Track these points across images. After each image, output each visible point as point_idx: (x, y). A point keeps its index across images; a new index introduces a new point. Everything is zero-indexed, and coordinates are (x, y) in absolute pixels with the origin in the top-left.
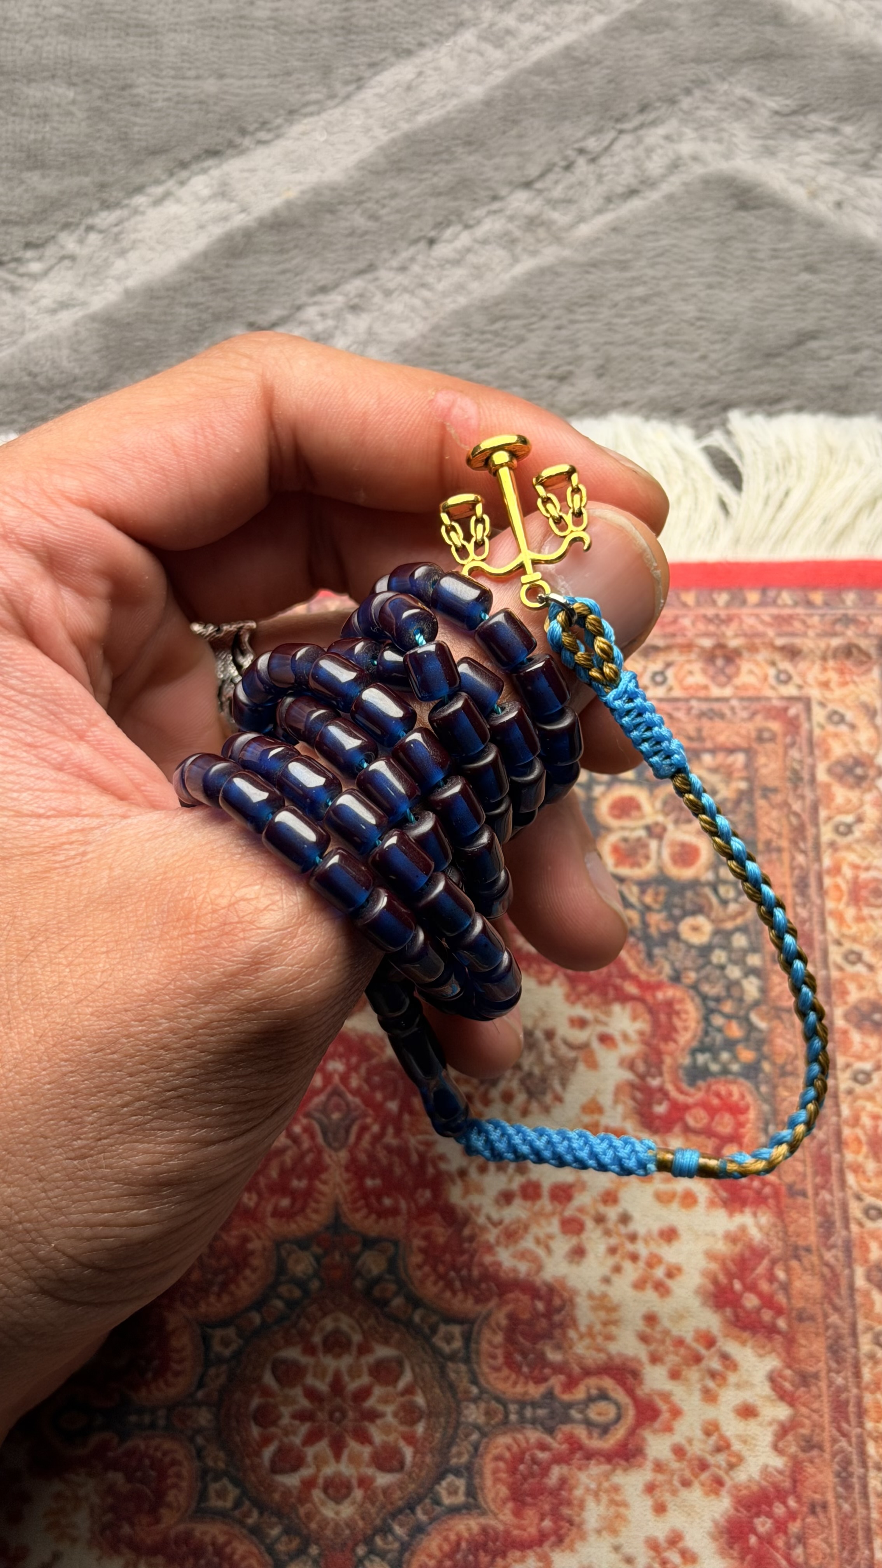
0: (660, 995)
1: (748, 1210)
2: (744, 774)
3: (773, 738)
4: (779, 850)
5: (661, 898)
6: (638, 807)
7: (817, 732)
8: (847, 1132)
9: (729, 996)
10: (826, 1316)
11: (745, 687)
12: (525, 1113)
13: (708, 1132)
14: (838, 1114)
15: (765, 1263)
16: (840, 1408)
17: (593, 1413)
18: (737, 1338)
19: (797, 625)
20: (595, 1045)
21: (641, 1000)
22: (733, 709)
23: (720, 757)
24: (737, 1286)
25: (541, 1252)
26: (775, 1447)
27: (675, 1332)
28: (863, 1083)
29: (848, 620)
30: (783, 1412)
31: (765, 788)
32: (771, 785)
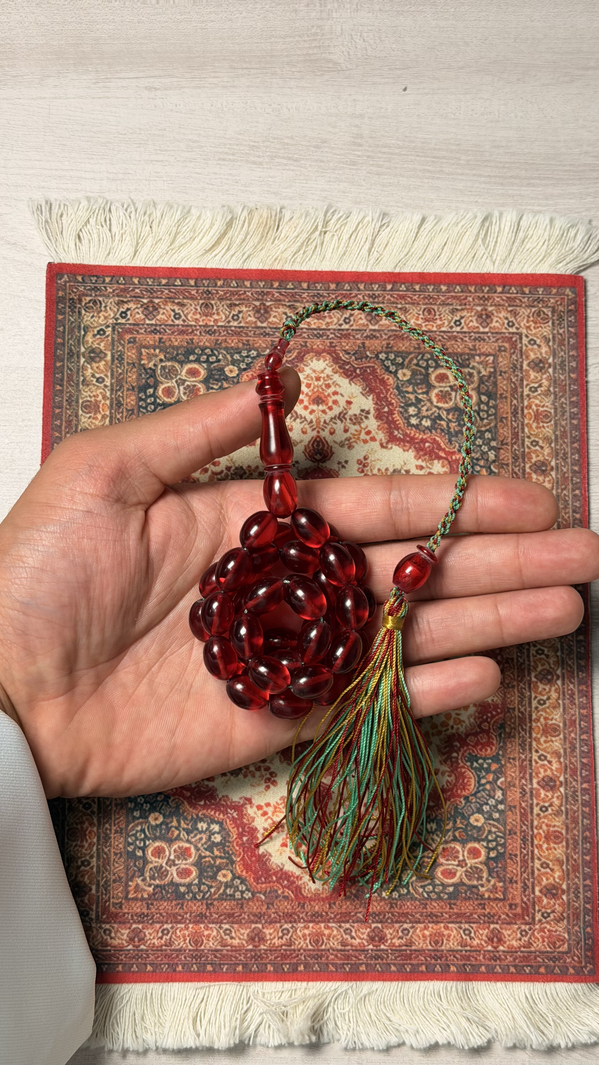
0: (454, 457)
2: (492, 365)
3: (504, 351)
4: (506, 398)
5: (456, 416)
6: (447, 378)
7: (524, 348)
9: (483, 458)
11: (494, 328)
19: (517, 301)
21: (446, 459)
22: (488, 337)
23: (483, 358)
29: (539, 300)
31: (501, 372)
32: (504, 370)
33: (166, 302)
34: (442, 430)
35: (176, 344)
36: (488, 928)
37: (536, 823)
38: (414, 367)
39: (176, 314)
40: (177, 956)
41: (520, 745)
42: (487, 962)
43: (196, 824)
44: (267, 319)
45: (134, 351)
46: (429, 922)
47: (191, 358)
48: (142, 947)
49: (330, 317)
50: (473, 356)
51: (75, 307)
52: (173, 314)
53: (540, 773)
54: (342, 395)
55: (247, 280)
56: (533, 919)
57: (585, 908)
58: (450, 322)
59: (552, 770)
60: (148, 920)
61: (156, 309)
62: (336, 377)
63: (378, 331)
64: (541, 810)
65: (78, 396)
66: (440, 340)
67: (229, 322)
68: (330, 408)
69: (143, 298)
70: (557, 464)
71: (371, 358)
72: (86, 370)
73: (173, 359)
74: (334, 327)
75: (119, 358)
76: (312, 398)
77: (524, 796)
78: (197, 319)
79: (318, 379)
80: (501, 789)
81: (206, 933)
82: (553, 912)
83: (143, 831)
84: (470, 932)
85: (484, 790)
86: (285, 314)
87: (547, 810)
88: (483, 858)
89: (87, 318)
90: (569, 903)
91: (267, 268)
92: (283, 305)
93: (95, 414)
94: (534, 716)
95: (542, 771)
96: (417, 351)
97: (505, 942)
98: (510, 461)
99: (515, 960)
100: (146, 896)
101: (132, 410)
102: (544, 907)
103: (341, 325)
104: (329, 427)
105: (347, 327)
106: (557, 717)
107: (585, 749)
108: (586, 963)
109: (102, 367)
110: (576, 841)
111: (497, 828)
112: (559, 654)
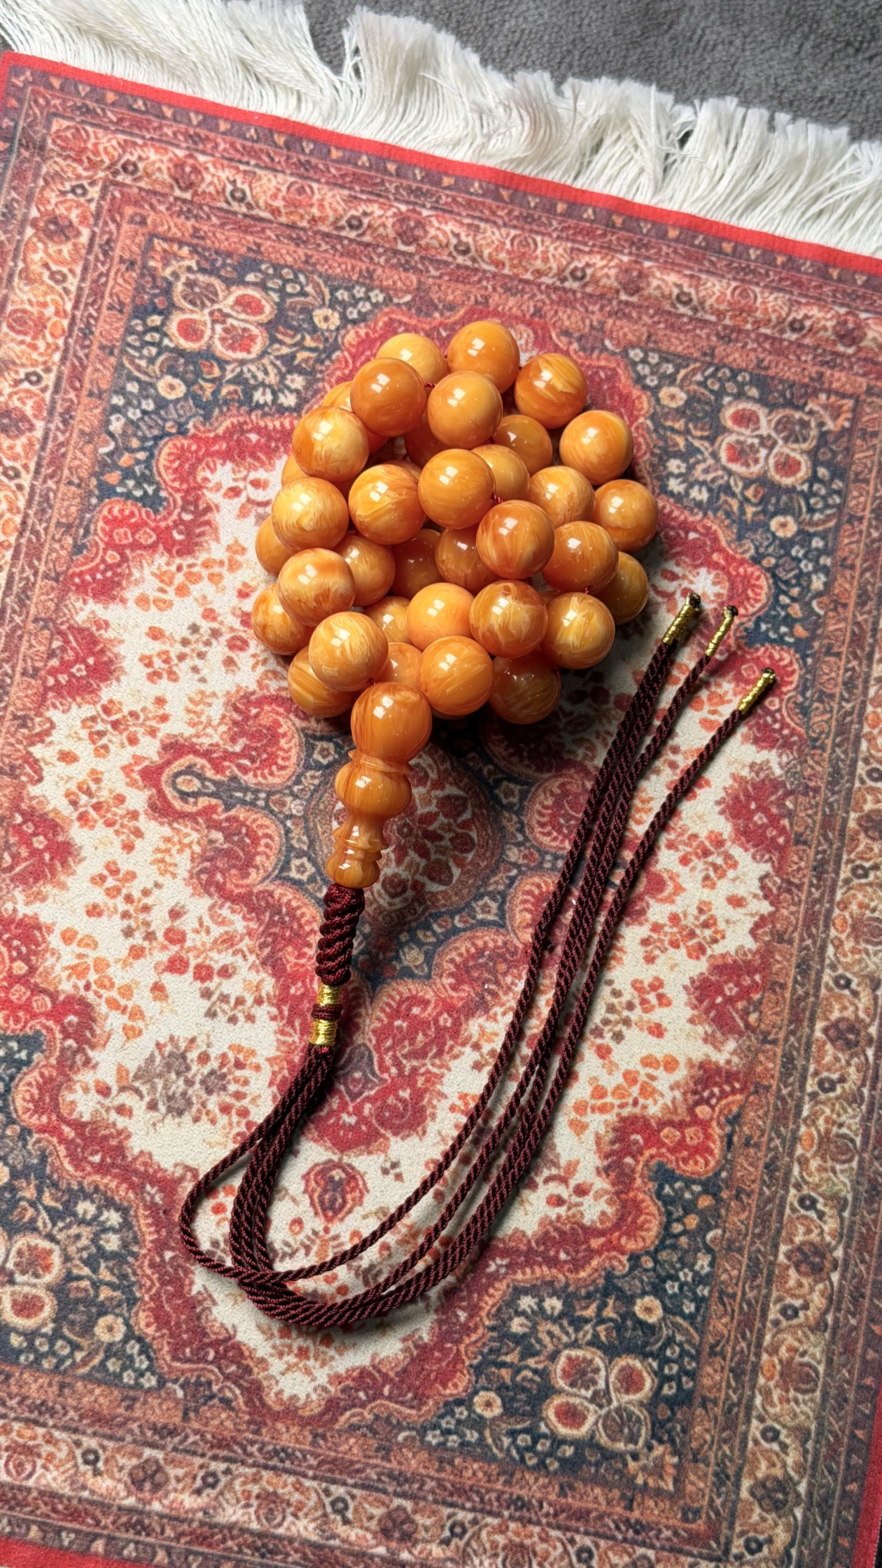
1: (20, 915)
12: (193, 1040)
15: (18, 869)
17: (196, 785)
20: (115, 1090)
24: (47, 857)
25: (207, 921)
26: (53, 726)
30: (37, 751)
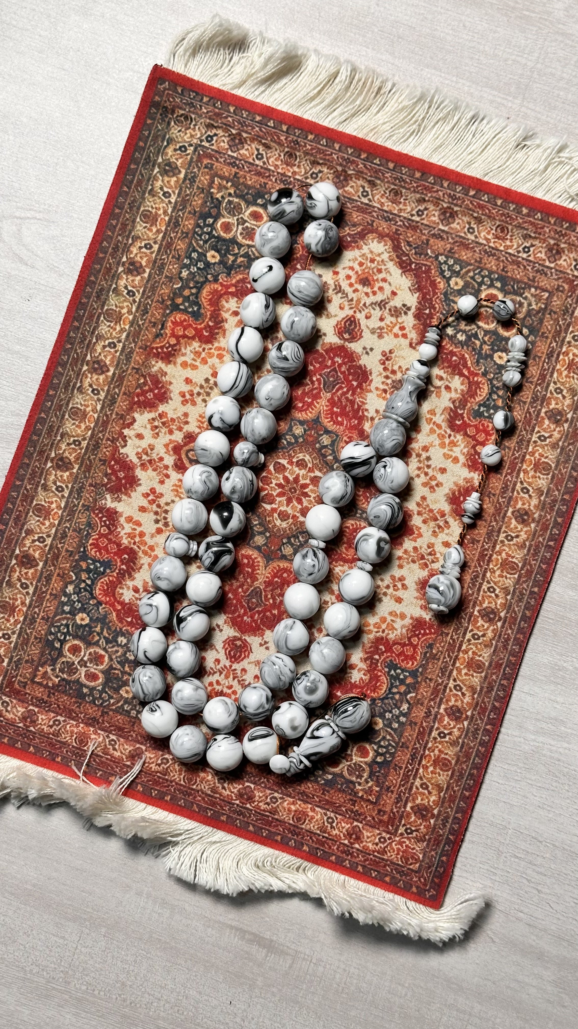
0: (476, 379)
2: (545, 302)
3: (562, 291)
4: (547, 337)
5: (492, 340)
8: (528, 457)
9: (503, 389)
10: (491, 522)
11: (560, 266)
13: (473, 438)
14: (527, 449)
16: (482, 556)
18: (454, 517)
21: (468, 378)
22: (551, 273)
23: (538, 292)
27: (431, 507)
28: (542, 441)
31: (551, 311)
32: (554, 309)
33: (254, 139)
34: (474, 349)
35: (249, 183)
36: (351, 824)
37: (430, 745)
38: (468, 279)
39: (259, 154)
40: (60, 748)
41: (441, 669)
42: (339, 854)
43: (117, 636)
44: (343, 187)
45: (207, 177)
46: (299, 799)
47: (259, 201)
48: (32, 728)
49: (405, 204)
50: (530, 287)
51: (167, 116)
52: (256, 153)
53: (450, 701)
54: (390, 284)
55: (338, 143)
56: (397, 830)
57: (448, 838)
58: (518, 247)
59: (462, 702)
60: (45, 707)
61: (242, 143)
62: (391, 266)
63: (447, 233)
64: (439, 734)
65: (141, 203)
66: (503, 261)
67: (307, 178)
68: (374, 293)
69: (233, 128)
70: (573, 417)
71: (431, 257)
72: (157, 181)
73: (242, 197)
74: (406, 215)
75: (191, 179)
76: (361, 277)
77: (428, 717)
78: (277, 165)
79: (372, 261)
80: (409, 704)
81: (93, 736)
82: (417, 831)
83: (67, 626)
84: (333, 822)
85: (392, 698)
86: (363, 187)
87: (444, 737)
88: (369, 759)
89: (175, 131)
90: (434, 828)
91: (360, 136)
92: (364, 178)
93: (151, 226)
94: (464, 647)
95: (453, 699)
96: (477, 264)
97: (362, 842)
98: (529, 400)
99: (365, 860)
100: (50, 685)
101: (187, 234)
102: (410, 823)
103: (412, 215)
104: (367, 311)
105: (418, 219)
106: (485, 656)
107: (501, 694)
108: (431, 887)
109: (172, 183)
110: (461, 775)
111: (392, 737)
112: (509, 597)
